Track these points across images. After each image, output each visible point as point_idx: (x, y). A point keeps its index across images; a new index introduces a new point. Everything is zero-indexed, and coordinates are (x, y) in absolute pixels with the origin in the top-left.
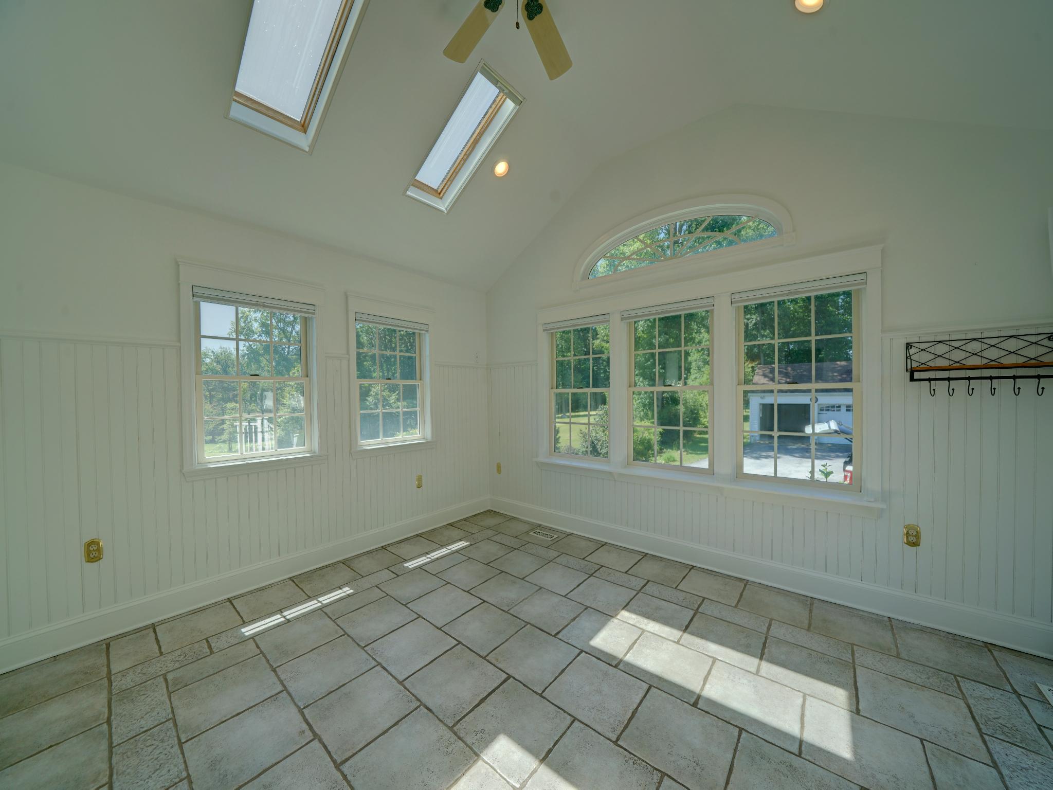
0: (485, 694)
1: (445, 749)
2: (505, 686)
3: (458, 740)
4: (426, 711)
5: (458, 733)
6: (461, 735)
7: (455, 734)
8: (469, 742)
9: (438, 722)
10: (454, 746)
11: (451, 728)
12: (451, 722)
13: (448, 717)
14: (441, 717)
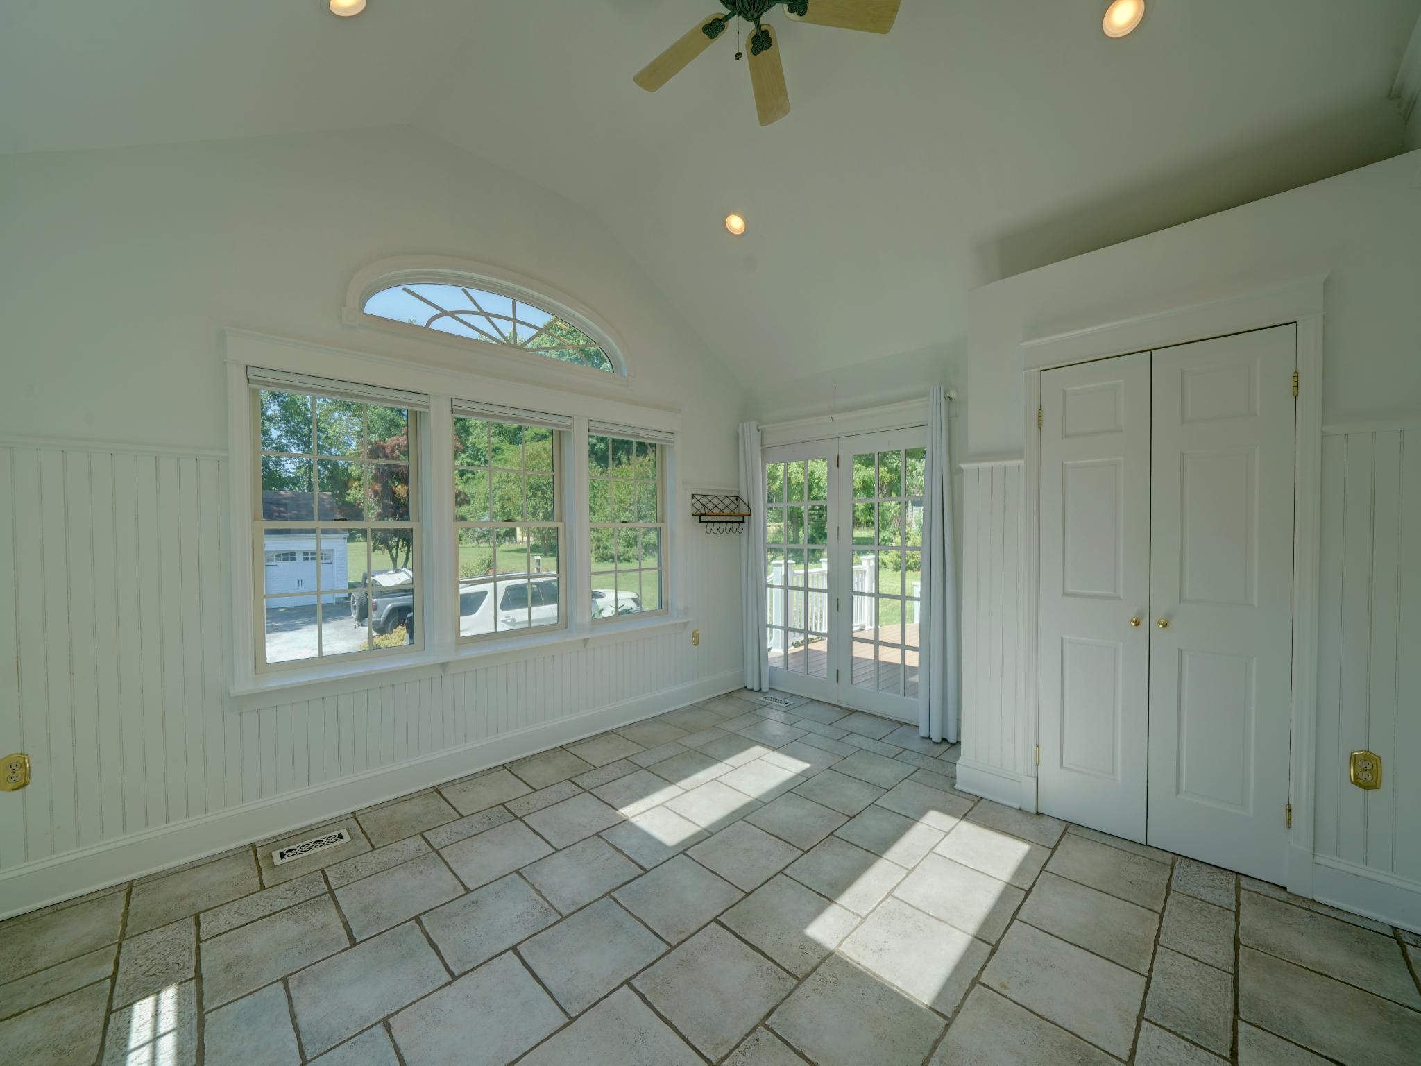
0: (744, 945)
1: (832, 984)
2: (733, 925)
3: (817, 971)
4: (774, 1015)
5: (807, 972)
6: (809, 968)
7: (807, 976)
8: (818, 961)
9: (792, 997)
10: (825, 975)
11: (800, 981)
12: (792, 981)
13: (785, 986)
14: (784, 995)
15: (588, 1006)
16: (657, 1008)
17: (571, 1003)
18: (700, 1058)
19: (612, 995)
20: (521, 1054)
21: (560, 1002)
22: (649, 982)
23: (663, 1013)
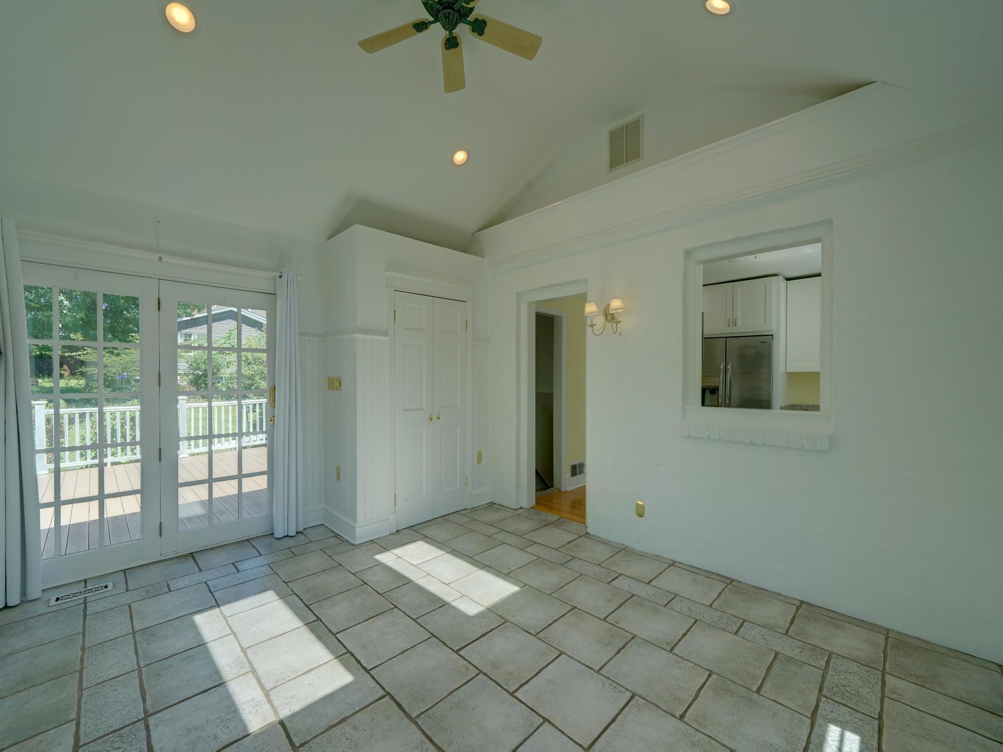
15: (533, 713)
16: (530, 677)
17: (532, 723)
18: (559, 658)
19: (523, 701)
20: (576, 745)
21: (532, 730)
22: (511, 682)
23: (534, 674)
